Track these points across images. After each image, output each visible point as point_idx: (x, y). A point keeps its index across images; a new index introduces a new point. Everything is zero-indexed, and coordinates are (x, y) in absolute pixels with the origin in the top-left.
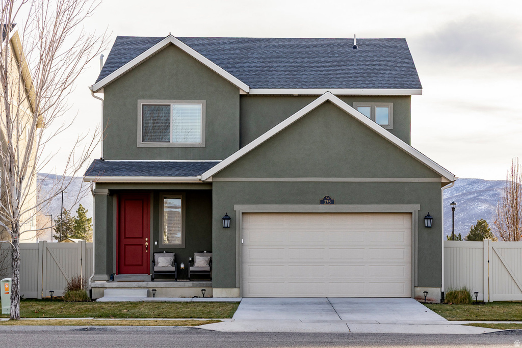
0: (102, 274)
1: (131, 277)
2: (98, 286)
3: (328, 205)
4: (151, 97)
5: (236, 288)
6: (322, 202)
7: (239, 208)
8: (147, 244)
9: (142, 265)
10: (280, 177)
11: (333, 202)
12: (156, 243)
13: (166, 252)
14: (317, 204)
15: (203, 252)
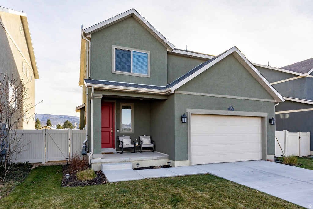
0: (99, 153)
1: (105, 151)
2: (96, 162)
3: (232, 111)
4: (120, 45)
5: (188, 160)
6: (229, 109)
7: (189, 111)
8: (112, 131)
9: (109, 143)
10: (210, 93)
11: (233, 110)
12: (118, 131)
13: (125, 136)
14: (226, 110)
15: (144, 136)
